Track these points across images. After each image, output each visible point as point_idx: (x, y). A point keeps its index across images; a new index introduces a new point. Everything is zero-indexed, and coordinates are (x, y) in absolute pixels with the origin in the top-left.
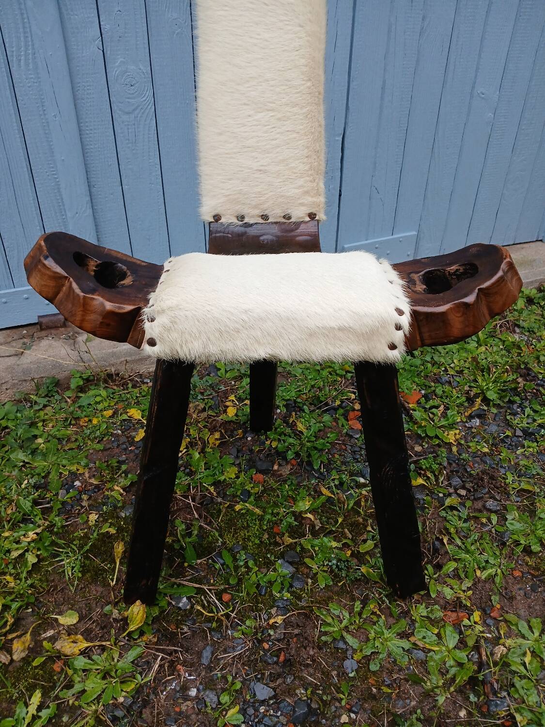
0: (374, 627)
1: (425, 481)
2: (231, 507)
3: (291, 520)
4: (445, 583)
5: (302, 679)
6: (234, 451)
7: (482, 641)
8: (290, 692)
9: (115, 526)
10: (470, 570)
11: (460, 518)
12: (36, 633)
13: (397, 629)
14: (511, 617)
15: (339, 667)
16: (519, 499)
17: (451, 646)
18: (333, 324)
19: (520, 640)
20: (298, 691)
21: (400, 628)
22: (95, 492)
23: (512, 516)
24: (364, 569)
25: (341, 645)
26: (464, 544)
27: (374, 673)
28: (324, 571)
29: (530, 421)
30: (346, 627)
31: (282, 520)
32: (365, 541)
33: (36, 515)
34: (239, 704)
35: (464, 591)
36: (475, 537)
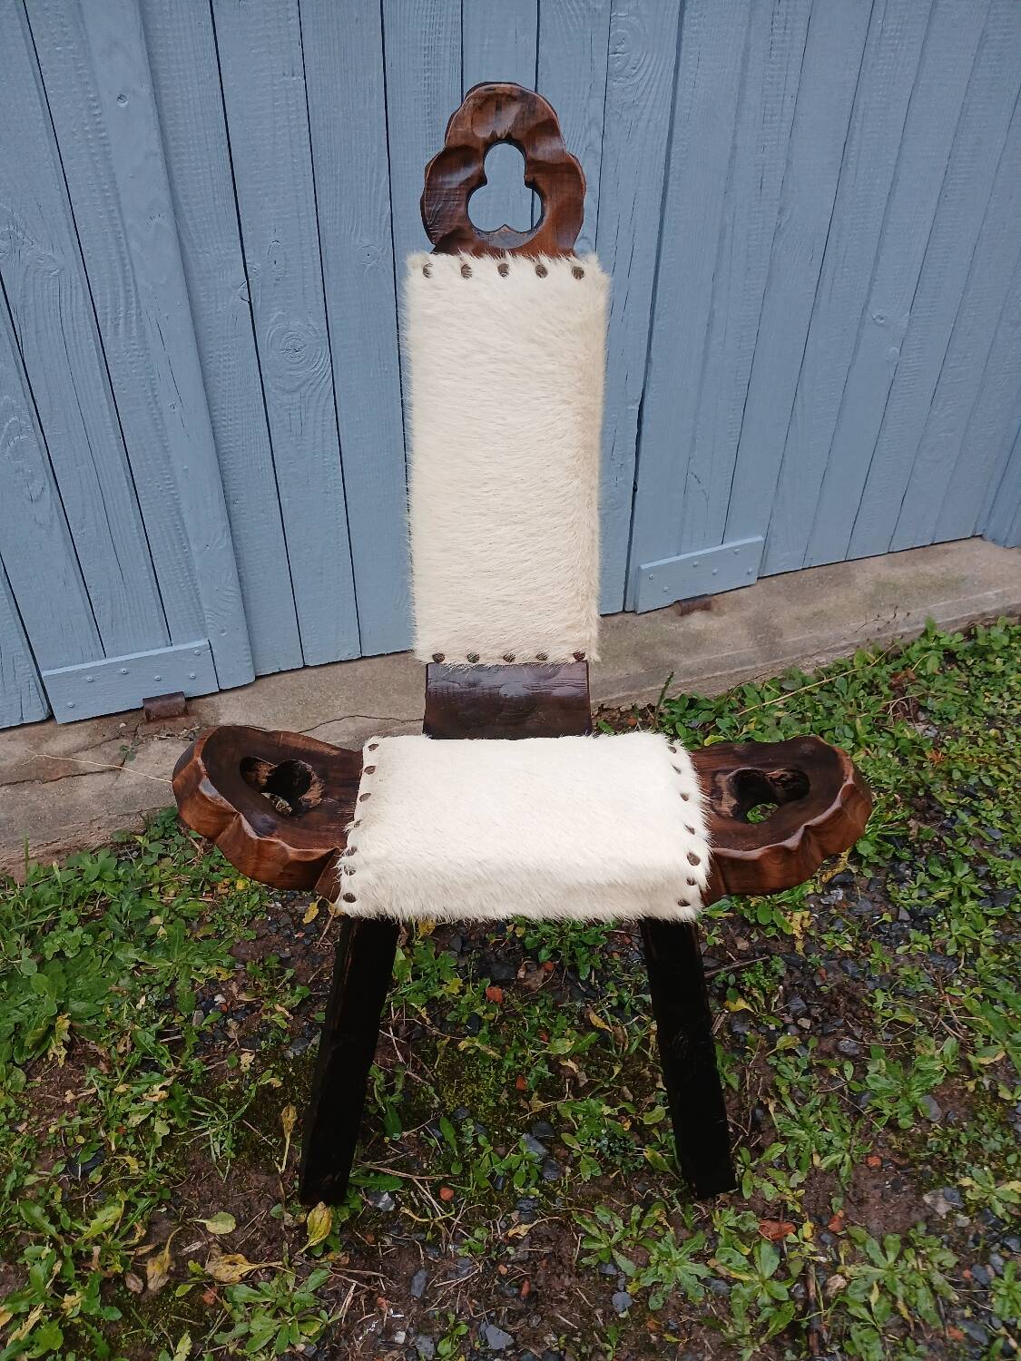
0: (658, 1244)
1: (749, 1003)
2: (453, 1044)
3: (543, 1068)
4: (766, 1176)
5: (553, 1319)
6: (457, 944)
7: (812, 1268)
8: (535, 1339)
9: (279, 1074)
10: (805, 1155)
11: (797, 1068)
12: (175, 1247)
13: (691, 1247)
14: (858, 1232)
15: (605, 1302)
16: (890, 1037)
17: (767, 1274)
18: (602, 880)
19: (867, 1268)
20: (546, 1339)
21: (696, 1245)
22: (247, 1014)
23: (877, 1065)
24: (648, 1153)
25: (610, 1270)
26: (799, 1111)
27: (654, 1313)
28: (590, 1154)
29: (924, 893)
30: (619, 1244)
31: (529, 1069)
32: (652, 1106)
33: (163, 1055)
34: (464, 1354)
35: (793, 1189)
36: (817, 1100)
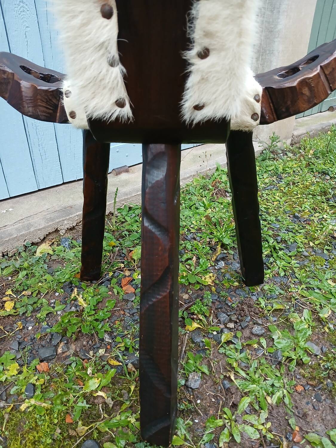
1: (199, 323)
2: (15, 408)
3: (82, 404)
4: (245, 422)
6: (15, 346)
10: (261, 399)
11: (237, 350)
14: (312, 437)
16: (275, 319)
23: (277, 335)
26: (248, 374)
31: (73, 407)
35: (263, 424)
36: (255, 364)
